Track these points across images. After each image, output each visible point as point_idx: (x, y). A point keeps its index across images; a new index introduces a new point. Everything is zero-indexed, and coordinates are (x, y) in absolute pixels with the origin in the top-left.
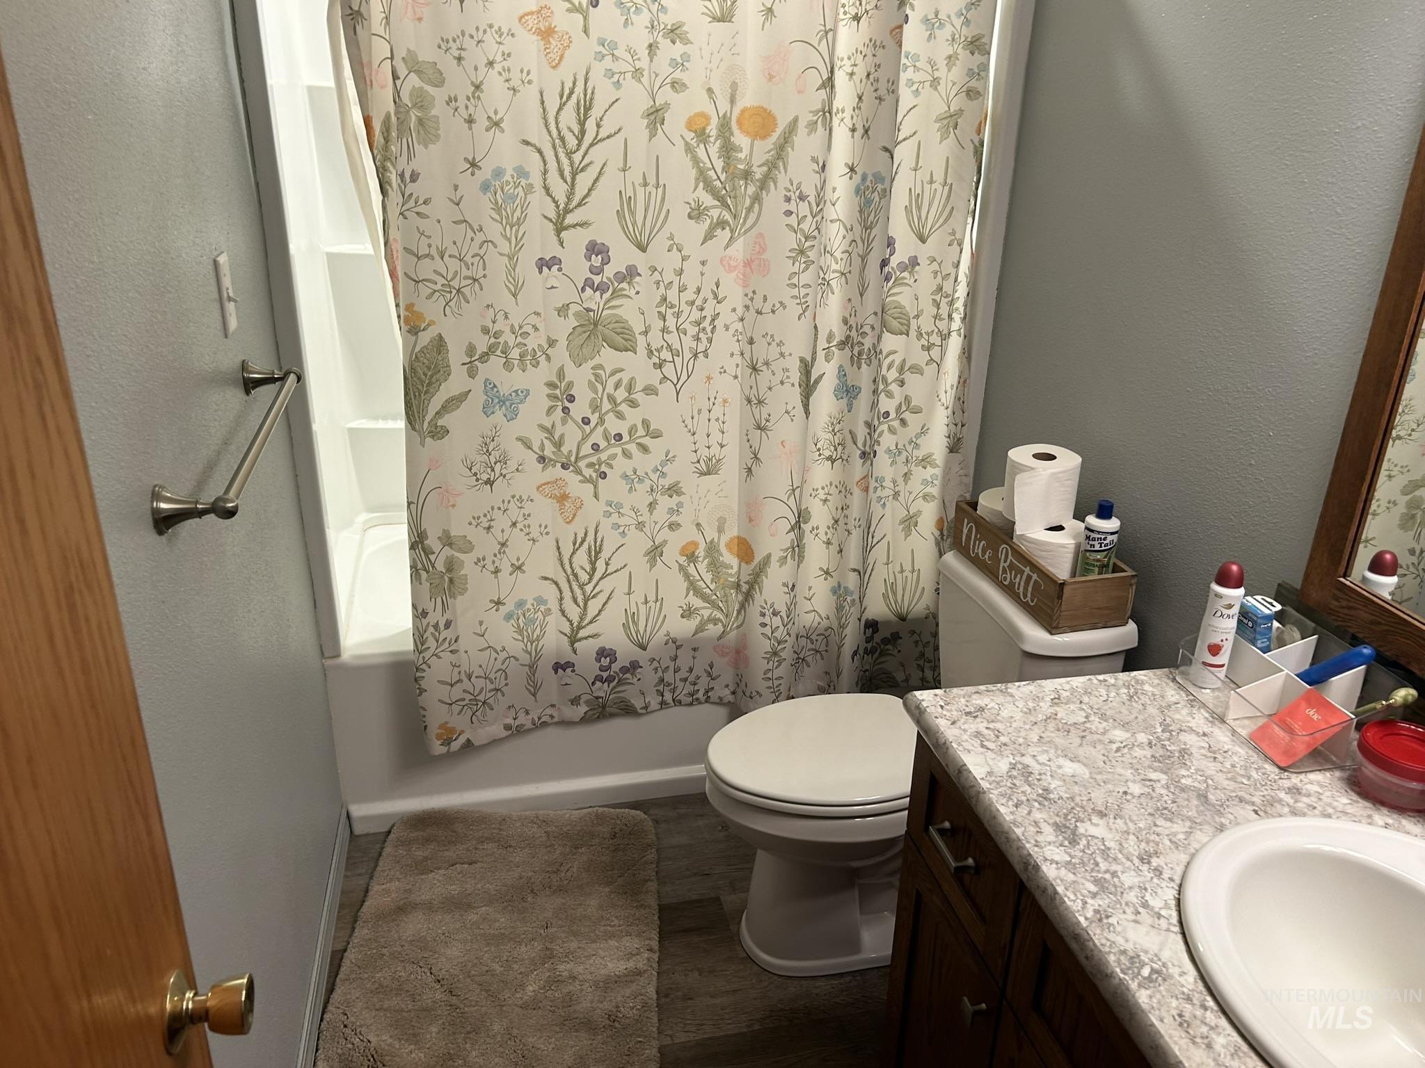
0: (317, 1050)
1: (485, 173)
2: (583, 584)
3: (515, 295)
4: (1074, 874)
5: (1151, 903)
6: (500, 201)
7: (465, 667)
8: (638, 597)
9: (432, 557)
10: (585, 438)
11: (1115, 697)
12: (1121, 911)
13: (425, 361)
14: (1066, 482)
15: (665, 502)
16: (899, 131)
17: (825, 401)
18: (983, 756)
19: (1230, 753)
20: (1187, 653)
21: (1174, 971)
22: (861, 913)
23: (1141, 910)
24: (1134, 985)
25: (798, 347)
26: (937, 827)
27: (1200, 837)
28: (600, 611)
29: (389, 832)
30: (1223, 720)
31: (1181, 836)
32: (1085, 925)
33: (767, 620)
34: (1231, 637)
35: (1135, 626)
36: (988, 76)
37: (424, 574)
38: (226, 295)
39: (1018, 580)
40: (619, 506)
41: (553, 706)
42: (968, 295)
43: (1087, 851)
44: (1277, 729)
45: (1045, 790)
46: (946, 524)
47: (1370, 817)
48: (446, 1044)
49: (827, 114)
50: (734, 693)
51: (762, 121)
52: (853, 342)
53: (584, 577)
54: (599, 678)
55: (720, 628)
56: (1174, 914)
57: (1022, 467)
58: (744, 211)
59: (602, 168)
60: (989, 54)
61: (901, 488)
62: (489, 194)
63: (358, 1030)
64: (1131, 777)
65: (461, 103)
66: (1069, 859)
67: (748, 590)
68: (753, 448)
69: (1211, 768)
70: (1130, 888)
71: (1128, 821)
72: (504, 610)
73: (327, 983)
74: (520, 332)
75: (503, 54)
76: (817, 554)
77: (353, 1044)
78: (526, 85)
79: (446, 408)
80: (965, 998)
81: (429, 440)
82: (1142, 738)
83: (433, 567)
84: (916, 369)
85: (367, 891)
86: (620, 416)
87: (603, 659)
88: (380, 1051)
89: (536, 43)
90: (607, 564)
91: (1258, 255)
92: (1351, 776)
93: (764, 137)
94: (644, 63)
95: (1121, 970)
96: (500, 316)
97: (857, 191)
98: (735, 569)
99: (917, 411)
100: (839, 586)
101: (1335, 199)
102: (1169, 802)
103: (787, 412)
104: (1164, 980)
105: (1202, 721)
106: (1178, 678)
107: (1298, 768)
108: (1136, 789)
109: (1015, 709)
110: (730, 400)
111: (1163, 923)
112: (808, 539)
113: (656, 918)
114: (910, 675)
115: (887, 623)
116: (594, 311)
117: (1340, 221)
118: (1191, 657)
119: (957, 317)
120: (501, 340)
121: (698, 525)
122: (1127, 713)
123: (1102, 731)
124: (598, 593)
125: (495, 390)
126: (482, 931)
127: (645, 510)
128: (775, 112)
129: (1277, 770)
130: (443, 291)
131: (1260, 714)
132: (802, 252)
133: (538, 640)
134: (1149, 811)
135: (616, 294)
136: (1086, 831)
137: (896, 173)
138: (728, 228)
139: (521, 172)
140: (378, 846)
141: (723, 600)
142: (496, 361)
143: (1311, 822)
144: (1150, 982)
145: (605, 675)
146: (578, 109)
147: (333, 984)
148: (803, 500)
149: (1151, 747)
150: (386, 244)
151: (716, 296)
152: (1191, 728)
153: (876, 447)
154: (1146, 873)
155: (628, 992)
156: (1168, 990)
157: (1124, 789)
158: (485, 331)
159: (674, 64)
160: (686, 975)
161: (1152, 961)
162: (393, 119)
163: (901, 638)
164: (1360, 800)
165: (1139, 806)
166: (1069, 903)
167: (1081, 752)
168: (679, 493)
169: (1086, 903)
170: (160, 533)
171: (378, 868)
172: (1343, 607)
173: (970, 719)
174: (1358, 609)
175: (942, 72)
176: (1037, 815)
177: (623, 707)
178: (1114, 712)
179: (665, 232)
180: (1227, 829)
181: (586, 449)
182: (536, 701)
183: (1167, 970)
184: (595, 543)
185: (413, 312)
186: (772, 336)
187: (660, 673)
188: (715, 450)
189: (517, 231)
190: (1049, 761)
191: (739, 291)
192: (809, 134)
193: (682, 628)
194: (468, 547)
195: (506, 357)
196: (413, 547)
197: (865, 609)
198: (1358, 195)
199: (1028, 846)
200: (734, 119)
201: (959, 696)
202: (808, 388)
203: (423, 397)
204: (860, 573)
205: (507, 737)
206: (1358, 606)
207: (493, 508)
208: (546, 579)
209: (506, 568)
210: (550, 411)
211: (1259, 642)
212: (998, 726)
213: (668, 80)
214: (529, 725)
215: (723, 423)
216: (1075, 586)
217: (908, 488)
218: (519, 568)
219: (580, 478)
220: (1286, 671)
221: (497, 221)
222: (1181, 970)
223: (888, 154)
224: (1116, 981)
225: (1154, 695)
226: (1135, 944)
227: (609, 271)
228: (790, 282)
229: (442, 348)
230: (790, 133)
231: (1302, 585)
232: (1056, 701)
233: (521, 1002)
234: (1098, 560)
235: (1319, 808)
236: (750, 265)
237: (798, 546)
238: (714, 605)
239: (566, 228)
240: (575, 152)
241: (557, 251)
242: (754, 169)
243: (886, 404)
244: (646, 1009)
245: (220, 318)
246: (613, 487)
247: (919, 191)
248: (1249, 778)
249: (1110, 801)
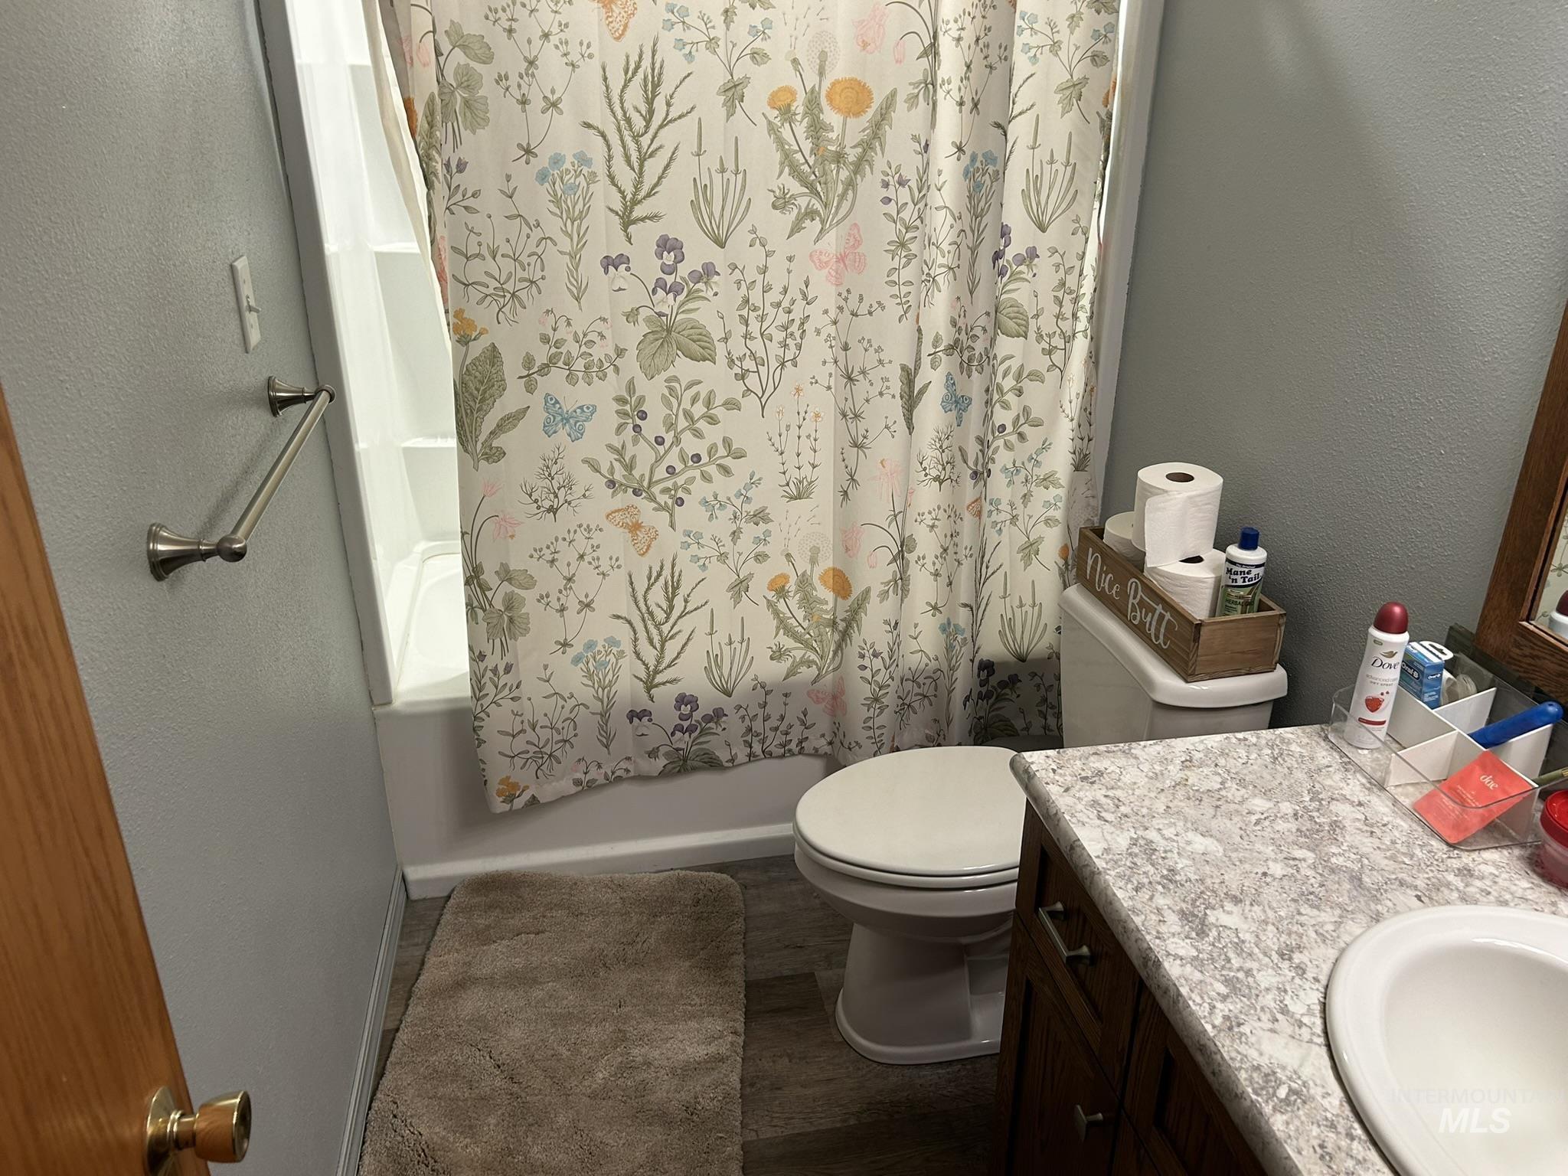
0: (364, 1143)
1: (542, 161)
2: (660, 624)
3: (578, 299)
4: (1201, 972)
5: (1291, 1008)
6: (559, 193)
7: (528, 716)
8: (721, 637)
9: (489, 594)
10: (659, 460)
11: (1256, 759)
12: (1256, 1018)
13: (477, 374)
14: (1203, 507)
15: (750, 531)
16: (1014, 104)
17: (931, 414)
18: (1100, 830)
19: (1390, 827)
20: (1341, 708)
21: (1316, 1092)
22: (971, 993)
23: (1279, 1016)
24: (1267, 1109)
25: (899, 354)
26: (1047, 909)
27: (1353, 928)
28: (679, 654)
29: (449, 897)
30: (1382, 787)
31: (1330, 927)
32: (1212, 1035)
33: (866, 662)
34: (1393, 690)
35: (1285, 672)
36: (1116, 38)
37: (480, 612)
38: (245, 304)
39: (1148, 619)
40: (698, 536)
41: (628, 759)
42: (1095, 291)
43: (1217, 944)
44: (1446, 800)
45: (1172, 870)
46: (1071, 552)
47: (1554, 904)
48: (505, 1138)
49: (930, 87)
50: (830, 743)
51: (854, 96)
52: (962, 347)
53: (660, 616)
54: (678, 728)
55: (814, 670)
56: (1319, 1022)
57: (1153, 490)
58: (836, 199)
59: (673, 153)
60: (1118, 12)
61: (1019, 510)
62: (546, 185)
63: (409, 1121)
64: (1273, 855)
65: (514, 79)
66: (1196, 954)
67: (846, 627)
68: (849, 468)
69: (1367, 844)
70: (1268, 990)
71: (1267, 908)
72: (571, 652)
73: (377, 1066)
74: (585, 340)
75: (560, 25)
76: (924, 587)
77: (403, 1137)
78: (586, 59)
79: (502, 427)
80: (1079, 1107)
81: (483, 463)
82: (1287, 808)
83: (490, 605)
84: (1036, 376)
85: (423, 963)
86: (698, 434)
87: (683, 706)
88: (431, 1146)
89: (596, 11)
90: (686, 601)
91: (1428, 243)
92: (1532, 854)
93: (857, 114)
94: (719, 32)
95: (1253, 1089)
96: (562, 323)
97: (966, 173)
98: (831, 605)
99: (1037, 424)
100: (949, 624)
101: (1519, 177)
102: (1316, 886)
103: (887, 427)
104: (1304, 1102)
105: (1358, 788)
106: (1331, 737)
107: (1471, 844)
108: (1277, 869)
109: (1139, 773)
110: (822, 414)
111: (1305, 1031)
112: (914, 570)
113: (742, 996)
114: (1030, 722)
115: (1004, 664)
116: (667, 316)
117: (1525, 202)
118: (1346, 712)
119: (1083, 316)
120: (564, 350)
121: (788, 556)
122: (1269, 777)
123: (1240, 799)
124: (676, 634)
125: (558, 406)
126: (548, 1010)
127: (727, 540)
128: (870, 84)
129: (1445, 848)
130: (496, 295)
131: (1425, 781)
132: (902, 245)
133: (610, 685)
134: (1292, 896)
135: (692, 296)
136: (1217, 920)
137: (1011, 152)
138: (818, 218)
139: (583, 160)
140: (438, 912)
141: (817, 639)
142: (558, 374)
143: (1486, 911)
144: (1288, 1105)
145: (686, 724)
146: (646, 86)
147: (384, 1068)
148: (907, 525)
149: (1297, 819)
150: (432, 242)
151: (805, 297)
152: (1345, 796)
153: (990, 466)
154: (1287, 971)
155: (708, 1080)
156: (1307, 1115)
157: (1265, 869)
158: (545, 339)
159: (753, 31)
160: (774, 1062)
161: (1290, 1079)
162: (438, 100)
163: (1020, 681)
164: (1542, 884)
165: (1280, 890)
166: (1194, 1007)
167: (1214, 824)
168: (766, 520)
169: (1214, 1007)
170: (159, 578)
171: (436, 938)
172: (1526, 656)
173: (1086, 786)
174: (1545, 658)
175: (1064, 35)
176: (1161, 901)
177: (706, 760)
178: (1255, 777)
179: (747, 225)
180: (1385, 919)
181: (661, 472)
182: (609, 753)
183: (1308, 1091)
184: (673, 577)
185: (462, 319)
186: (869, 341)
187: (747, 721)
188: (807, 470)
189: (579, 226)
190: (1177, 835)
191: (833, 290)
192: (909, 110)
193: (772, 671)
194: (530, 583)
195: (569, 369)
196: (467, 583)
197: (979, 648)
198: (1546, 172)
199: (1148, 938)
200: (823, 93)
201: (1074, 758)
202: (911, 400)
203: (475, 416)
204: (972, 608)
205: (576, 793)
206: (1543, 655)
207: (557, 539)
208: (618, 617)
209: (573, 605)
210: (620, 429)
211: (1427, 695)
212: (1119, 793)
213: (748, 51)
214: (601, 780)
215: (815, 440)
216: (1215, 627)
217: (1028, 511)
218: (588, 605)
219: (654, 505)
220: (1458, 730)
221: (556, 215)
222: (1324, 1091)
223: (1001, 131)
224: (1248, 1103)
225: (1302, 756)
226: (1271, 1057)
227: (684, 270)
228: (890, 279)
229: (496, 360)
230: (888, 108)
231: (1478, 629)
232: (1188, 763)
233: (589, 1091)
234: (1241, 597)
235: (1494, 893)
236: (843, 261)
237: (901, 579)
238: (807, 646)
239: (634, 222)
240: (642, 135)
241: (624, 248)
242: (847, 150)
243: (1001, 416)
244: (728, 1100)
245: (239, 331)
246: (691, 515)
247: (1037, 172)
248: (1412, 857)
249: (1246, 884)
